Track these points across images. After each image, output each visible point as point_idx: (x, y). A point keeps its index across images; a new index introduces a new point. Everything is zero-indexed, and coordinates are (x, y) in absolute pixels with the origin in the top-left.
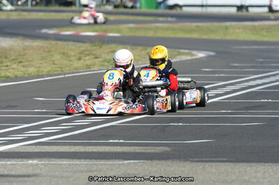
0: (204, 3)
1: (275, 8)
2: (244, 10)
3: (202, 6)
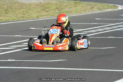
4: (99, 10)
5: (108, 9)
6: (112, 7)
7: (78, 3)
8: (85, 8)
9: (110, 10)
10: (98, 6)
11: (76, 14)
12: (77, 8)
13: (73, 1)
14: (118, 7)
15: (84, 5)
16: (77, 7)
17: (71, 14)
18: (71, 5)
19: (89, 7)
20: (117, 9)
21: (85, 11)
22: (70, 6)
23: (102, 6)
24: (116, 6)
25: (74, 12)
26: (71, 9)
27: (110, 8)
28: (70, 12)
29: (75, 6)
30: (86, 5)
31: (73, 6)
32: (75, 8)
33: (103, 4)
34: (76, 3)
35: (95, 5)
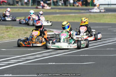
0: (109, 3)
3: (108, 5)
7: (9, 28)
8: (18, 33)
11: (9, 40)
12: (10, 34)
13: (4, 26)
15: (17, 30)
16: (9, 32)
17: (4, 40)
18: (2, 30)
19: (23, 32)
21: (18, 36)
22: (2, 32)
24: (51, 31)
25: (7, 38)
26: (3, 35)
28: (2, 37)
29: (7, 31)
30: (19, 30)
31: (4, 31)
32: (8, 33)
34: (7, 28)
35: (28, 30)
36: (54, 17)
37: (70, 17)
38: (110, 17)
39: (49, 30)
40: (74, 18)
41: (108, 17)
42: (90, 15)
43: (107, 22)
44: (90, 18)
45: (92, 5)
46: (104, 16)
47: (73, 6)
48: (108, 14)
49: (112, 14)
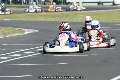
1: (115, 3)
2: (101, 4)
4: (5, 35)
5: (14, 33)
6: (18, 31)
9: (17, 34)
10: (3, 30)
14: (24, 31)
20: (24, 33)
23: (7, 31)
24: (22, 30)
27: (16, 33)
33: (7, 28)
36: (26, 16)
37: (41, 16)
38: (83, 15)
39: (21, 30)
40: (46, 17)
41: (81, 15)
42: (62, 14)
43: (80, 21)
44: (62, 17)
45: (64, 4)
46: (77, 14)
47: (45, 4)
48: (81, 12)
49: (85, 12)
